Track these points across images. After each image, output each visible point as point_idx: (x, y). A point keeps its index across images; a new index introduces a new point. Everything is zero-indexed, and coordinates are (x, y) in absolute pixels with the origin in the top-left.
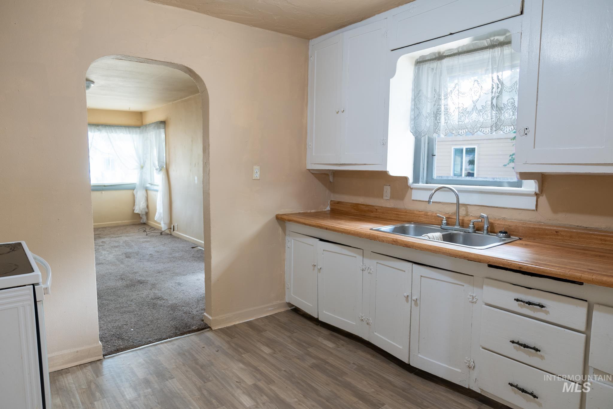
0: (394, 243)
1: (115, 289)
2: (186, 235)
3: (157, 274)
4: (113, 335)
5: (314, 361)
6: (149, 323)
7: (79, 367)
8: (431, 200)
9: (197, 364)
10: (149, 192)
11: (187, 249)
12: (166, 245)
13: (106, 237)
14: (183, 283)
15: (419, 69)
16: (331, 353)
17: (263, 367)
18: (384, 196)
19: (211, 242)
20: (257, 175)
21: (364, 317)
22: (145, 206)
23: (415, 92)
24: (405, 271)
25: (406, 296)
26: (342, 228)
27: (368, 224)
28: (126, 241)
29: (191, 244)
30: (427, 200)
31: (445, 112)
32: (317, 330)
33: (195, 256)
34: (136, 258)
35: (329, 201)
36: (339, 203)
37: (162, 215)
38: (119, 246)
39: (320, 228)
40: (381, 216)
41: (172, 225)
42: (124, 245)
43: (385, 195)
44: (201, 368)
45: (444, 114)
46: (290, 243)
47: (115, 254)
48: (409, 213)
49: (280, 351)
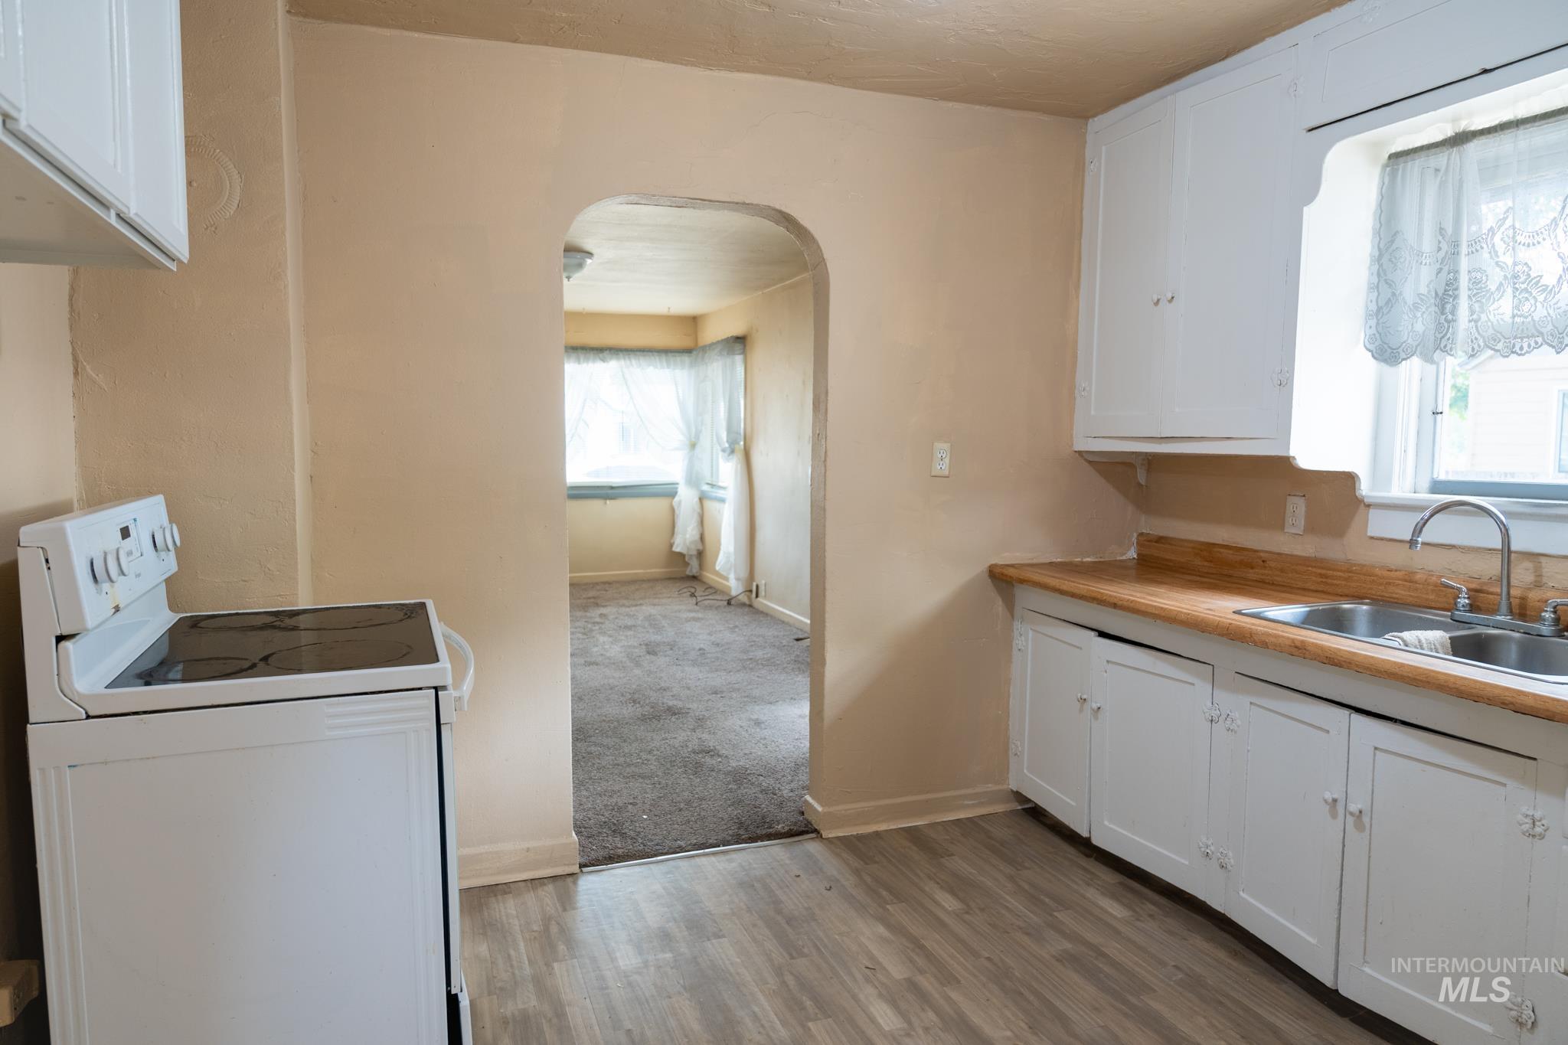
0: (1294, 650)
1: (618, 721)
2: (784, 608)
3: (710, 697)
4: (605, 823)
5: (1068, 946)
6: (682, 805)
7: (529, 884)
8: (1420, 539)
9: (779, 912)
10: (708, 504)
11: (784, 642)
12: (737, 630)
13: (610, 605)
14: (766, 721)
15: (1393, 175)
16: (1117, 932)
17: (934, 942)
18: (1286, 525)
19: (827, 624)
20: (942, 466)
21: (1212, 848)
22: (697, 537)
23: (1380, 239)
24: (1328, 732)
25: (1330, 800)
26: (1155, 606)
27: (1235, 598)
28: (650, 616)
29: (795, 630)
30: (1408, 537)
31: (1469, 289)
32: (1085, 869)
33: (800, 659)
34: (669, 656)
35: (1135, 535)
36: (1160, 540)
37: (732, 559)
38: (634, 626)
39: (1098, 604)
40: (1275, 578)
41: (755, 584)
42: (646, 624)
43: (1289, 521)
44: (788, 923)
45: (1469, 297)
46: (1023, 638)
47: (626, 644)
48: (1358, 574)
49: (982, 910)
